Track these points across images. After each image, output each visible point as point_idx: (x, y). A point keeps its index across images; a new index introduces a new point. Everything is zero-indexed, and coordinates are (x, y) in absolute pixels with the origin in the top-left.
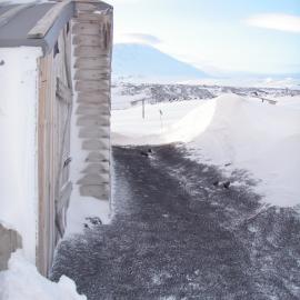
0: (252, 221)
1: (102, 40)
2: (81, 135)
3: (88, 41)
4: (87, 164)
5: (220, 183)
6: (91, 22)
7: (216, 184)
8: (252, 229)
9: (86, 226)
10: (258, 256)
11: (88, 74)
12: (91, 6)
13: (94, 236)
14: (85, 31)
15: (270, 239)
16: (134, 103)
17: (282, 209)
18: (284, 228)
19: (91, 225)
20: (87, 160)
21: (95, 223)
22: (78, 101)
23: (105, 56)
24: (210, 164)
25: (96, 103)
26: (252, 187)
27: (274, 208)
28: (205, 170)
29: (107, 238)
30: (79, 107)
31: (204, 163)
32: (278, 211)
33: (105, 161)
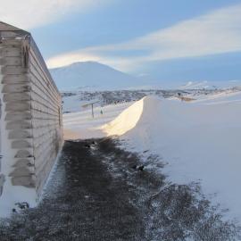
0: (156, 197)
1: (23, 60)
2: (11, 137)
3: (12, 61)
4: (17, 159)
5: (138, 167)
6: (14, 46)
7: (135, 167)
8: (155, 205)
9: (14, 210)
10: (153, 229)
11: (13, 88)
12: (13, 34)
13: (18, 219)
14: (9, 54)
15: (166, 212)
16: (85, 106)
17: (180, 187)
18: (179, 202)
19: (18, 210)
20: (16, 157)
21: (22, 207)
22: (6, 110)
23: (26, 72)
24: (133, 151)
25: (21, 111)
26: (161, 169)
27: (174, 186)
28: (129, 157)
29: (28, 220)
30: (7, 115)
31: (129, 151)
32: (176, 188)
33: (30, 156)
